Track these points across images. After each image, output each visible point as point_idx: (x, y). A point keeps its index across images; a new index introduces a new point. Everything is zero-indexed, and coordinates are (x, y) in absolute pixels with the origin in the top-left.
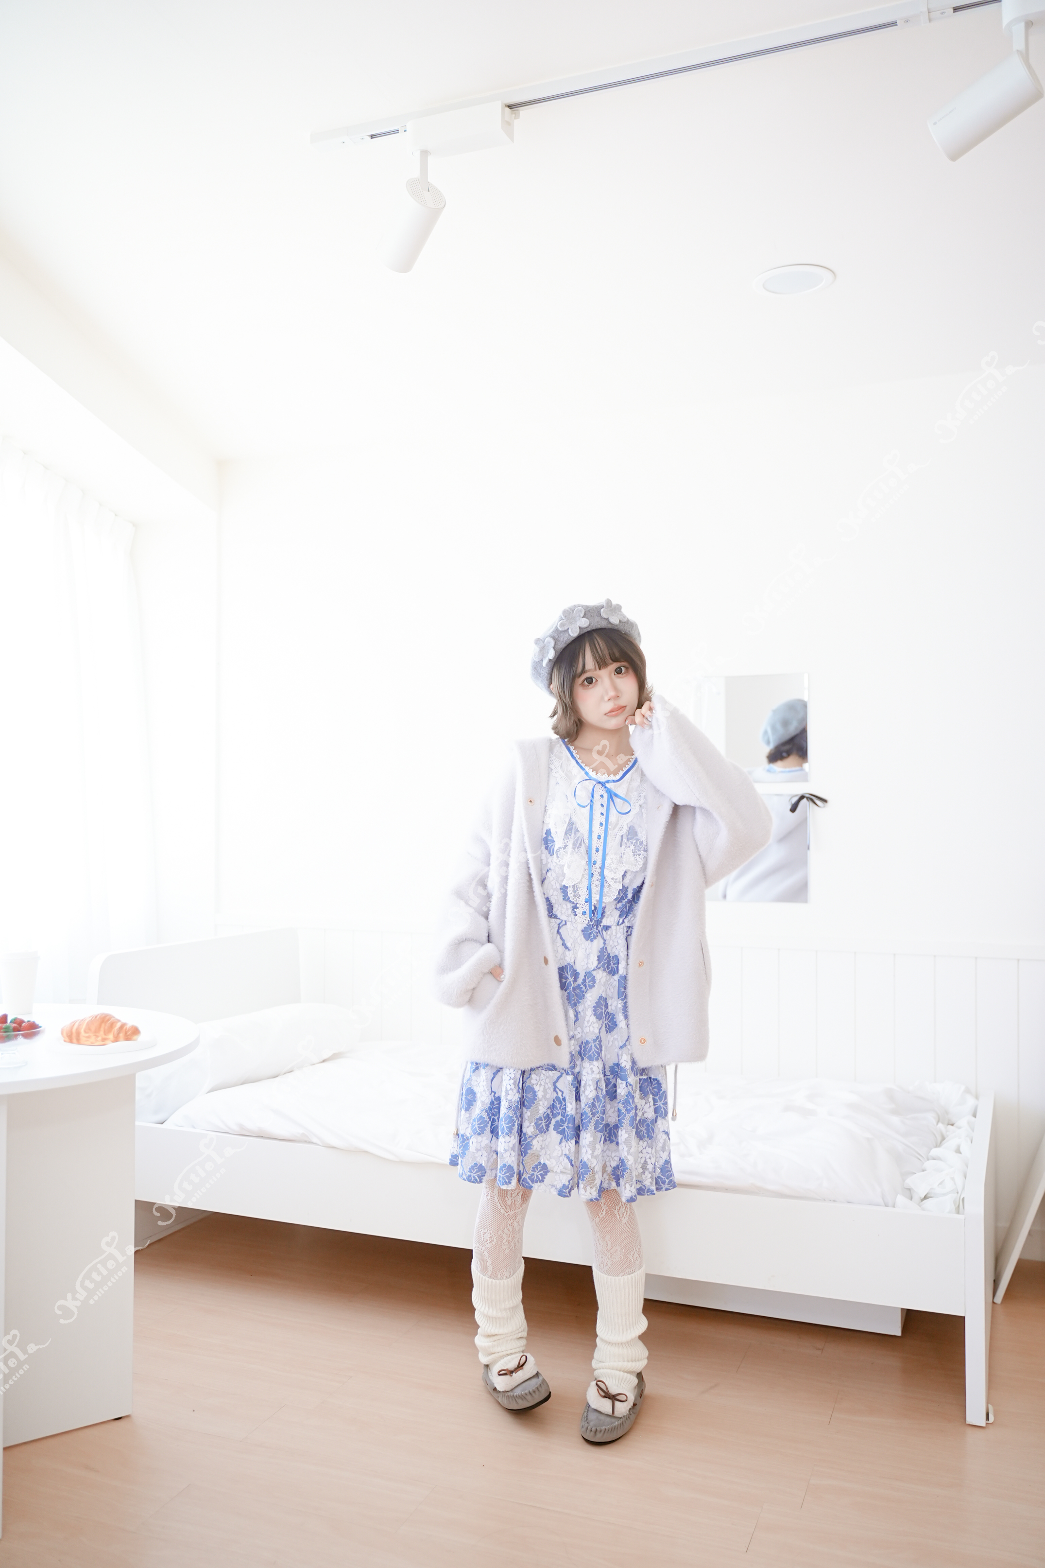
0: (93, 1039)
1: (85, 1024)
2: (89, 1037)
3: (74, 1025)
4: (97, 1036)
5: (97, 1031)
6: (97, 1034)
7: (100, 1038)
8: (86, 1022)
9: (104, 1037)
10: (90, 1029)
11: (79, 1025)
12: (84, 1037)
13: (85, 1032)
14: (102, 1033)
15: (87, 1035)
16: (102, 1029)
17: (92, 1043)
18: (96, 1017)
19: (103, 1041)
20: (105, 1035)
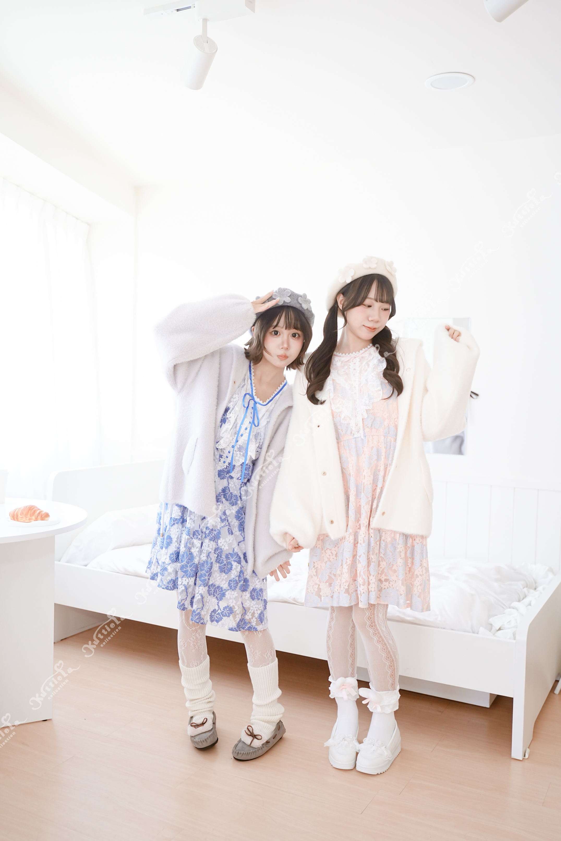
0: (24, 519)
1: (21, 511)
2: (22, 518)
3: (15, 511)
4: (26, 517)
5: (26, 515)
6: (26, 516)
7: (28, 518)
8: (21, 509)
9: (30, 518)
10: (23, 513)
11: (18, 511)
12: (20, 517)
13: (21, 515)
14: (29, 515)
15: (21, 516)
16: (29, 514)
17: (24, 521)
18: (26, 507)
19: (29, 520)
20: (31, 517)
